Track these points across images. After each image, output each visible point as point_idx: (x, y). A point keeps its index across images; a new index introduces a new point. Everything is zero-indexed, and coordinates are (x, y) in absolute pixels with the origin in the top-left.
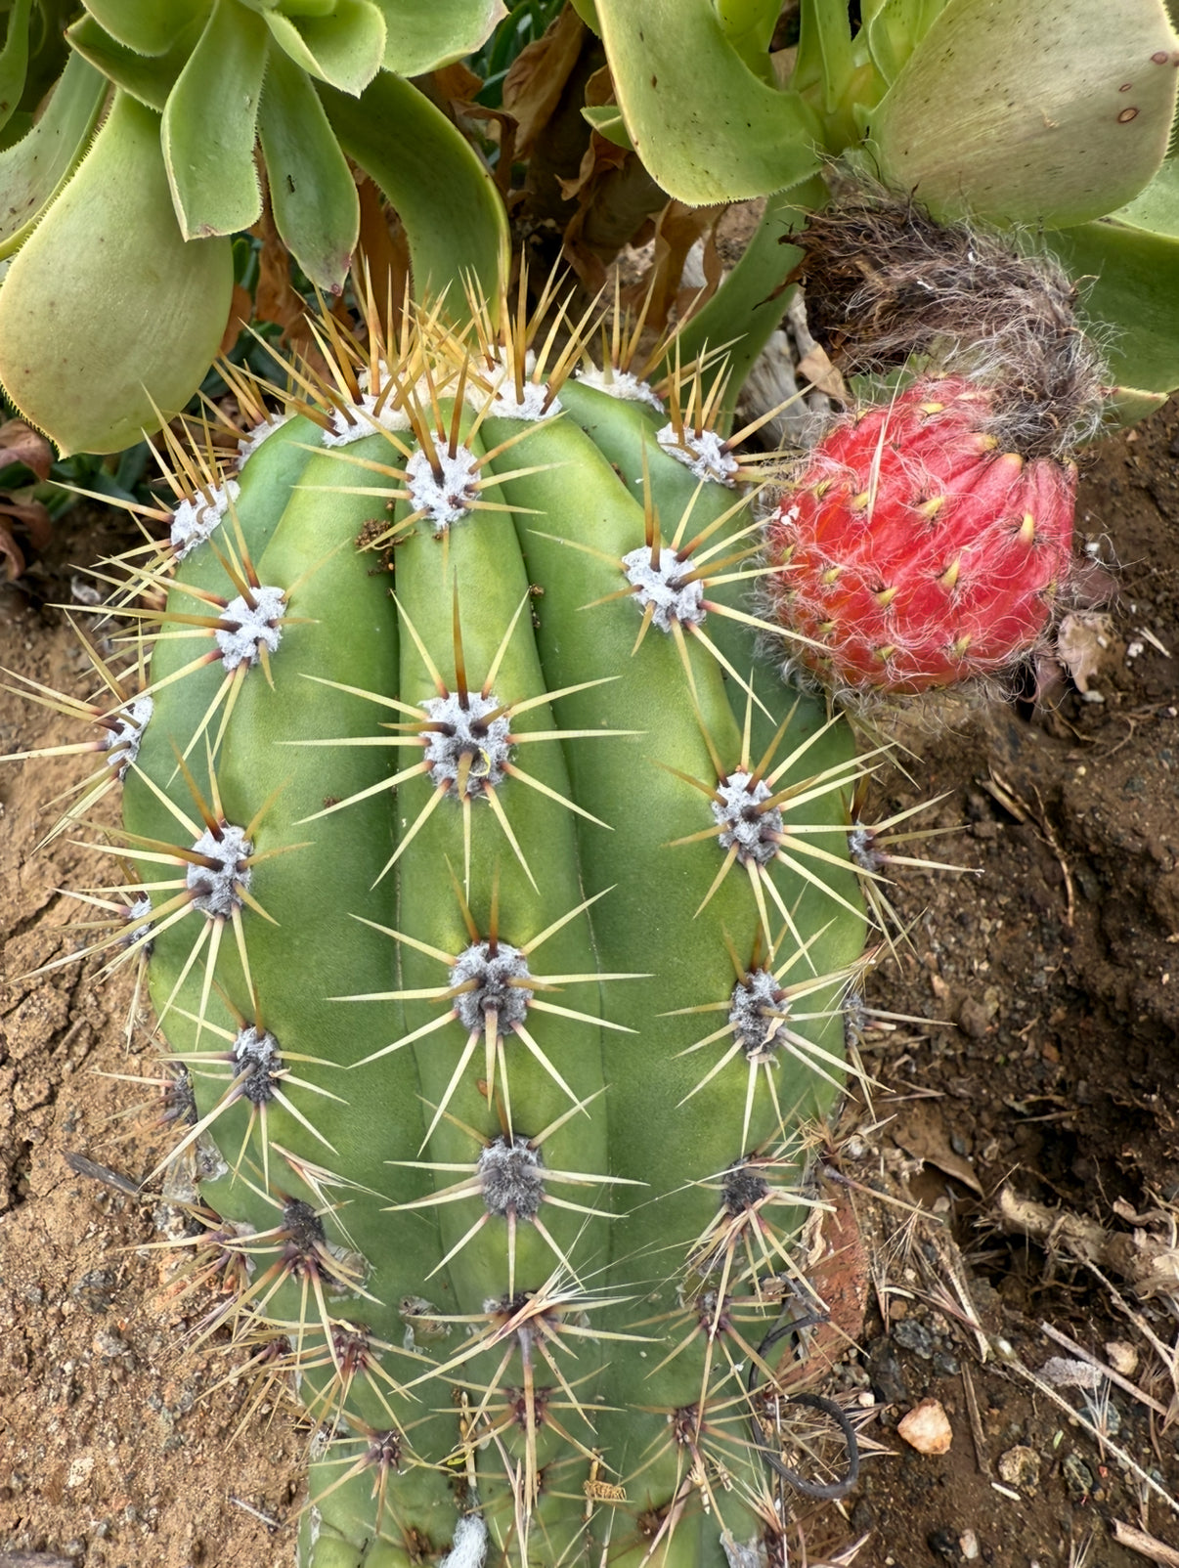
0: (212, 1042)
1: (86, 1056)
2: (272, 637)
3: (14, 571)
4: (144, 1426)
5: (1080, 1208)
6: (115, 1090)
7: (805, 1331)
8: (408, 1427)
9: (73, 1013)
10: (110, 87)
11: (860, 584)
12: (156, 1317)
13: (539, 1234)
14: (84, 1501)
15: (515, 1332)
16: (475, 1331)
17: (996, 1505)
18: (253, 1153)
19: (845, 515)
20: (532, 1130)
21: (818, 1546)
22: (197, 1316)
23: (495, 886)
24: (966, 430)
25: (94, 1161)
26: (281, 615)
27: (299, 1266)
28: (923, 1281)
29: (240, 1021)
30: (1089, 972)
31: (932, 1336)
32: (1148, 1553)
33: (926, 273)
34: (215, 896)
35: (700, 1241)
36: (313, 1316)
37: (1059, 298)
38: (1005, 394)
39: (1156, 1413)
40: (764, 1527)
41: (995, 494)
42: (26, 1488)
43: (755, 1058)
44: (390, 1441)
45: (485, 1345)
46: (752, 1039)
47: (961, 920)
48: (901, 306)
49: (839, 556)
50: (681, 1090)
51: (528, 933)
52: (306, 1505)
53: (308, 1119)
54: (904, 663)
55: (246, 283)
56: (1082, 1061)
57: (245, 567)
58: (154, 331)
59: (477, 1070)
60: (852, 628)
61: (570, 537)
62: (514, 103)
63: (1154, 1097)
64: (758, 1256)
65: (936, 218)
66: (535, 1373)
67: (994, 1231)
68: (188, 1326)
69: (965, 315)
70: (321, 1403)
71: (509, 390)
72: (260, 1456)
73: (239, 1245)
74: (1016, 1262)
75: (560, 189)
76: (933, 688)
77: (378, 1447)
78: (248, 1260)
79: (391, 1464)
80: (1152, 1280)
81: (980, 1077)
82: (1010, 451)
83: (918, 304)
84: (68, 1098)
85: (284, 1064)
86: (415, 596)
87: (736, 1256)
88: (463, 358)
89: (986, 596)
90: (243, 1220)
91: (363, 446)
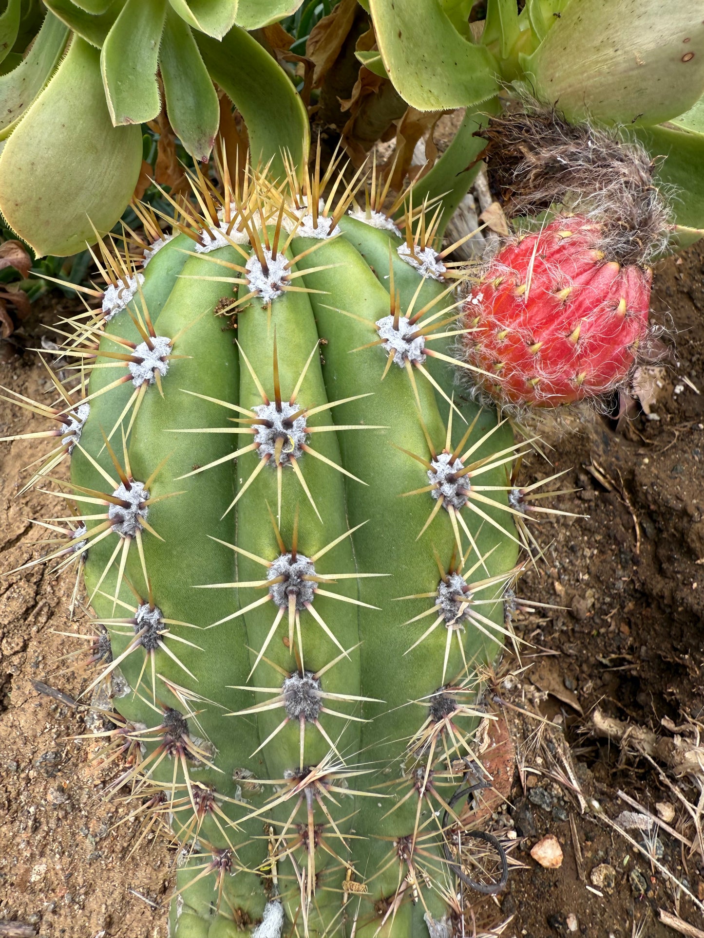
0: (122, 612)
1: (46, 623)
2: (163, 367)
3: (7, 332)
4: (77, 845)
5: (641, 722)
6: (63, 643)
7: (476, 793)
8: (237, 847)
9: (38, 597)
10: (70, 33)
11: (520, 340)
12: (85, 780)
13: (318, 731)
14: (40, 890)
15: (303, 790)
16: (279, 790)
17: (589, 899)
18: (146, 681)
19: (511, 299)
20: (315, 668)
21: (481, 922)
22: (111, 779)
23: (296, 520)
24: (585, 247)
25: (50, 686)
26: (168, 354)
27: (173, 749)
28: (547, 765)
29: (140, 601)
30: (648, 580)
31: (552, 797)
32: (679, 929)
33: (563, 153)
34: (126, 524)
35: (415, 737)
36: (181, 779)
37: (643, 168)
38: (610, 226)
39: (685, 845)
40: (451, 910)
41: (602, 287)
42: (5, 882)
43: (451, 627)
44: (226, 856)
45: (284, 798)
46: (449, 615)
47: (572, 549)
48: (547, 174)
49: (507, 323)
50: (406, 646)
51: (315, 549)
52: (175, 894)
53: (180, 660)
54: (546, 388)
55: (149, 161)
56: (643, 634)
57: (147, 324)
58: (95, 181)
59: (283, 631)
60: (514, 367)
61: (344, 309)
62: (313, 54)
63: (687, 656)
64: (450, 746)
65: (569, 120)
66: (315, 815)
67: (589, 735)
68: (105, 786)
69: (586, 178)
70: (184, 833)
71: (309, 221)
72: (147, 864)
73: (136, 736)
74: (602, 754)
75: (340, 105)
76: (562, 405)
77: (219, 859)
78: (142, 745)
79: (226, 869)
80: (684, 765)
81: (582, 643)
82: (612, 260)
83: (557, 172)
84: (35, 648)
85: (166, 626)
86: (250, 344)
87: (437, 747)
88: (281, 201)
89: (596, 348)
90: (140, 722)
91: (219, 253)
